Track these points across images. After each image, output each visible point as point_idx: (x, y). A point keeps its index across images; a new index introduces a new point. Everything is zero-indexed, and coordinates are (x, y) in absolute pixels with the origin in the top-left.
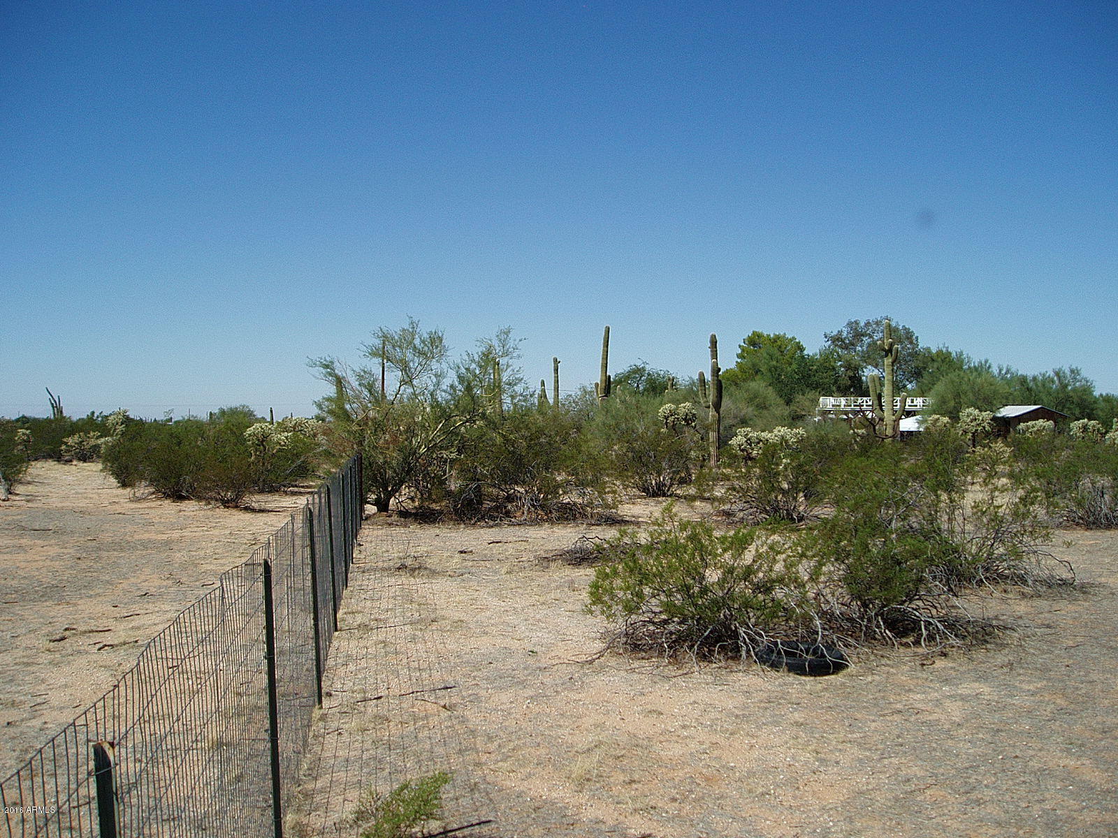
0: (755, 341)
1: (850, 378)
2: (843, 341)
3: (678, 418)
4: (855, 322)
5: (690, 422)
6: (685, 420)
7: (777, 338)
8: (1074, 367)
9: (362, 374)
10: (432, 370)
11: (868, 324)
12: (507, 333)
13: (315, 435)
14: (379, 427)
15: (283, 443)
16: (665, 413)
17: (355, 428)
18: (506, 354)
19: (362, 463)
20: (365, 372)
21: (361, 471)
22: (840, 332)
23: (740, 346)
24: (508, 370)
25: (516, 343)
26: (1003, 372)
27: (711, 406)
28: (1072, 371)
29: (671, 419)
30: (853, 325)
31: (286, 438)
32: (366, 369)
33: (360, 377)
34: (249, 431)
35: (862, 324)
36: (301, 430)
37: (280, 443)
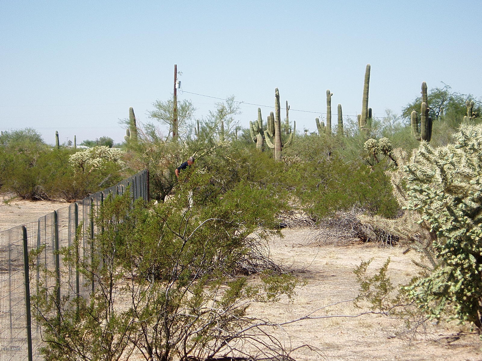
3: (378, 149)
5: (387, 152)
6: (383, 150)
9: (148, 126)
10: (186, 124)
12: (232, 99)
14: (158, 156)
15: (96, 166)
16: (369, 145)
17: (145, 156)
18: (232, 112)
19: (149, 175)
20: (150, 125)
21: (149, 180)
24: (232, 122)
25: (238, 105)
27: (422, 139)
29: (373, 149)
31: (98, 162)
32: (150, 124)
33: (147, 128)
34: (73, 157)
36: (105, 157)
37: (94, 166)
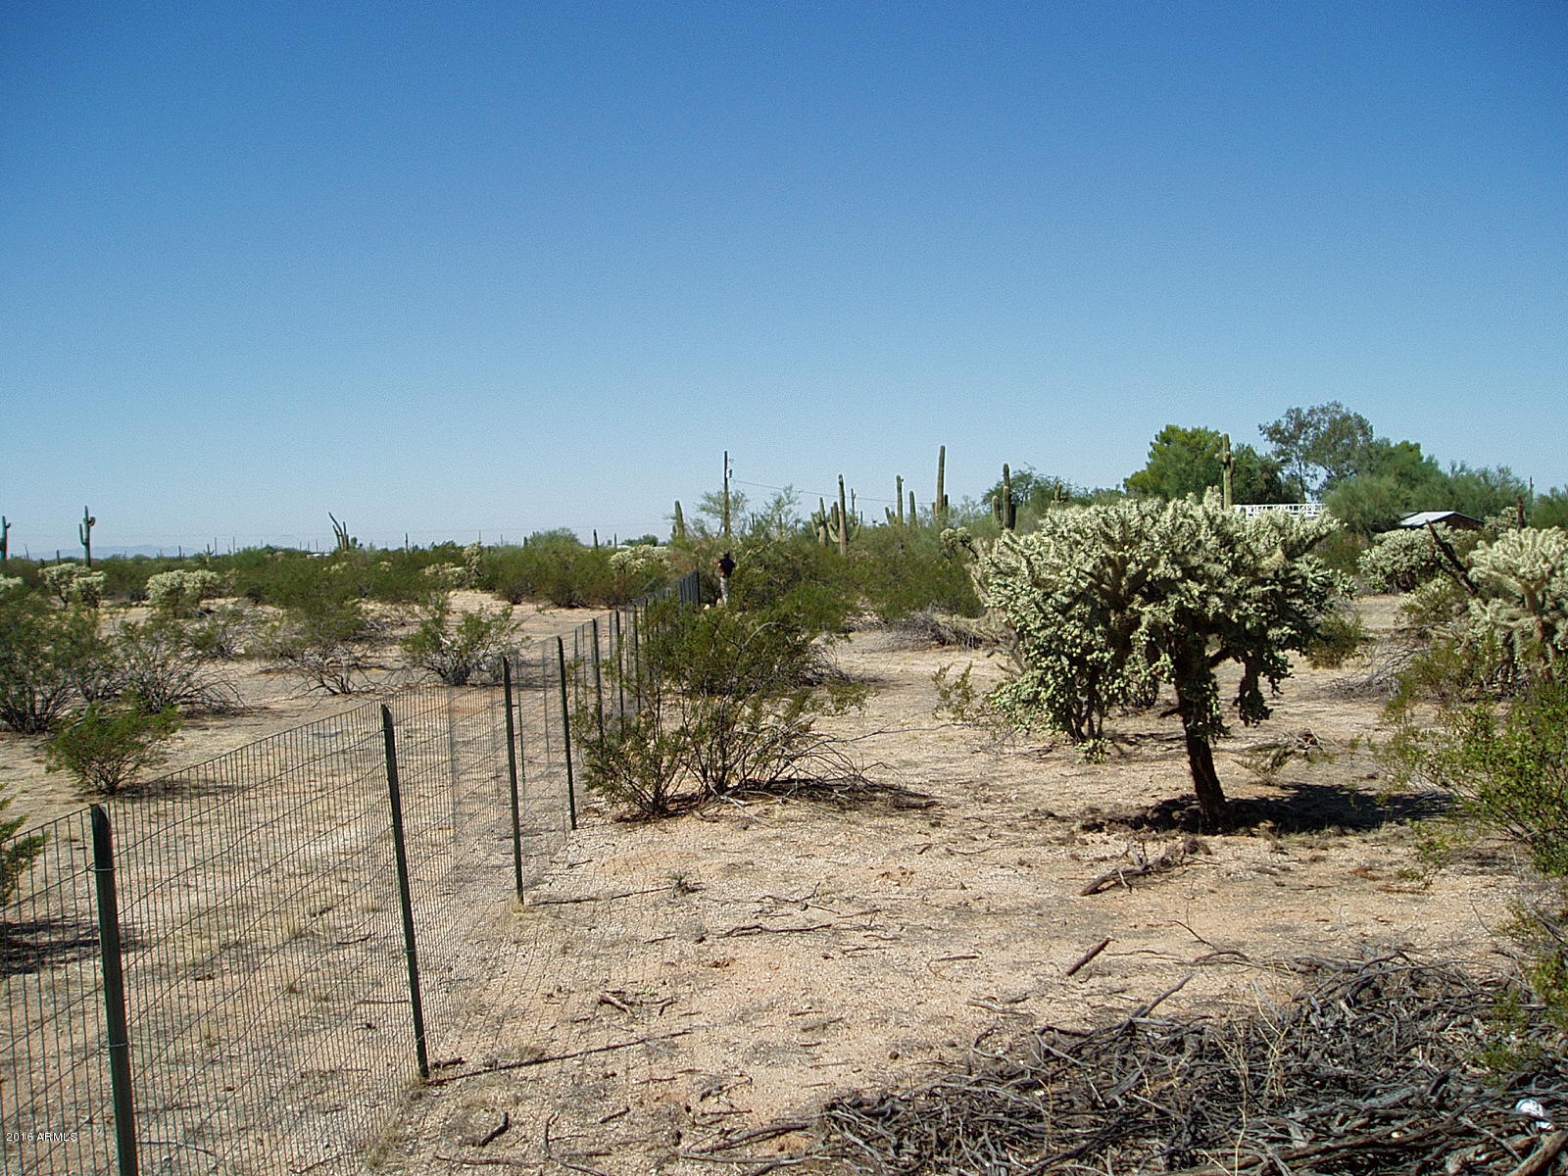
0: (1167, 437)
1: (1266, 481)
2: (1281, 433)
3: (956, 540)
4: (1298, 409)
5: (966, 543)
6: (961, 541)
7: (1196, 433)
8: (1502, 466)
11: (1312, 412)
13: (661, 561)
15: (639, 567)
16: (945, 536)
19: (699, 577)
21: (699, 582)
22: (1277, 424)
23: (1151, 444)
26: (1457, 469)
27: (1005, 527)
28: (1501, 471)
29: (950, 540)
30: (1294, 415)
31: (642, 563)
34: (613, 558)
35: (1305, 411)
36: (649, 557)
37: (637, 567)
